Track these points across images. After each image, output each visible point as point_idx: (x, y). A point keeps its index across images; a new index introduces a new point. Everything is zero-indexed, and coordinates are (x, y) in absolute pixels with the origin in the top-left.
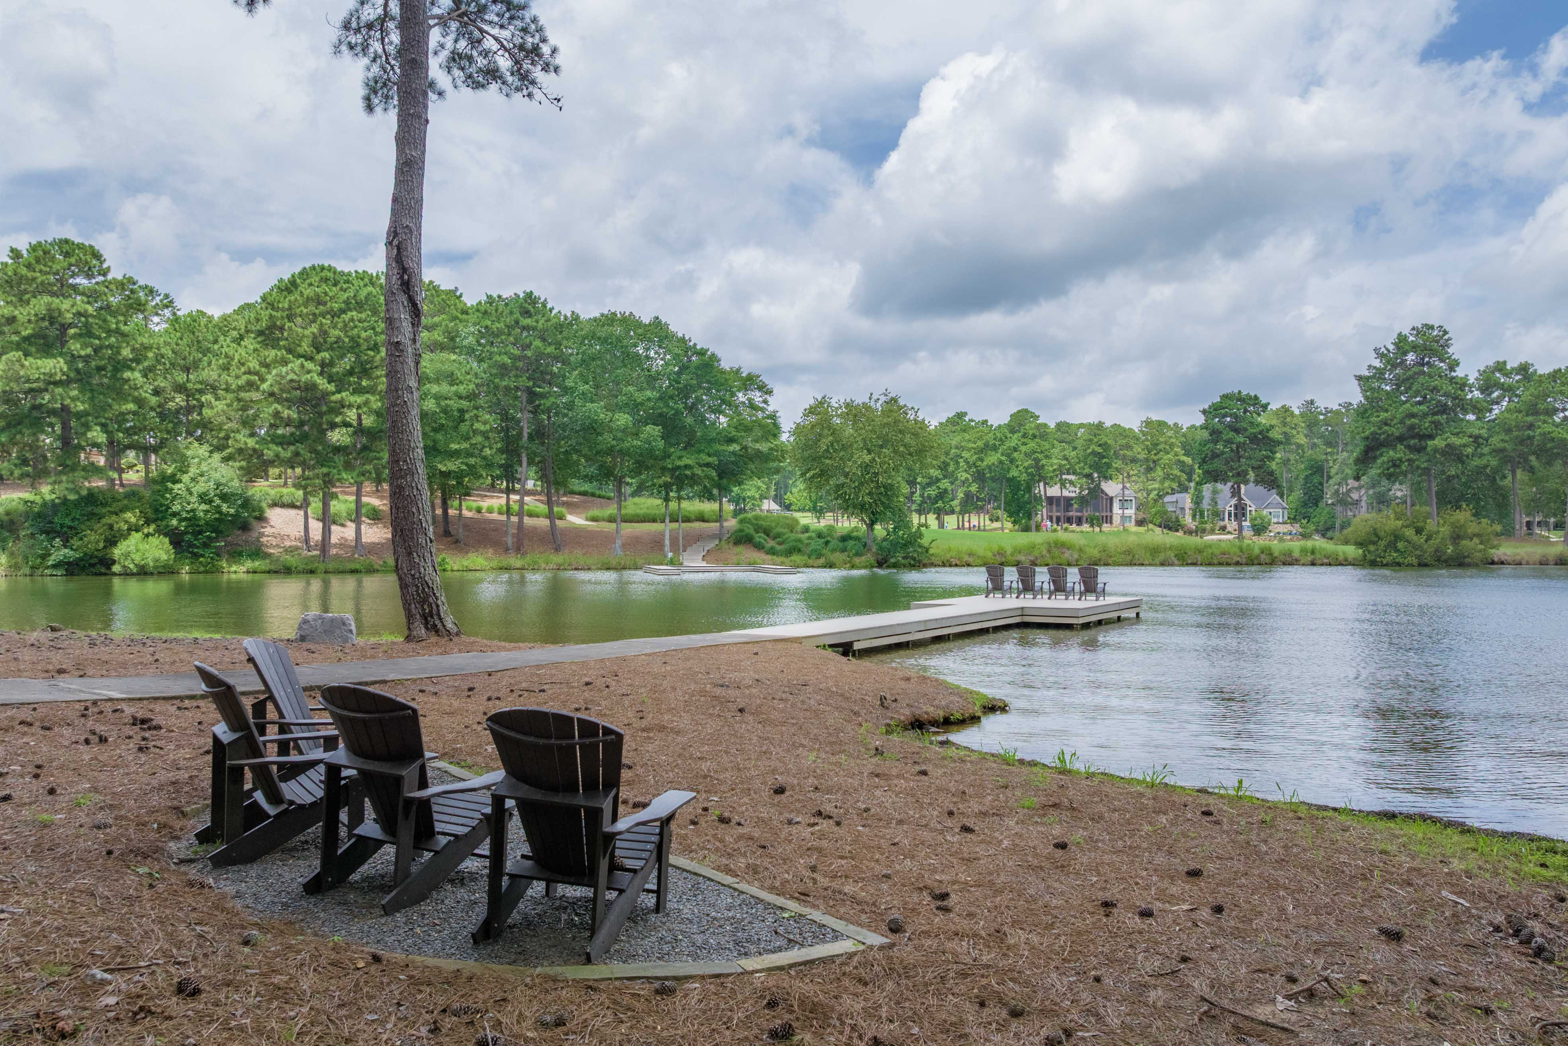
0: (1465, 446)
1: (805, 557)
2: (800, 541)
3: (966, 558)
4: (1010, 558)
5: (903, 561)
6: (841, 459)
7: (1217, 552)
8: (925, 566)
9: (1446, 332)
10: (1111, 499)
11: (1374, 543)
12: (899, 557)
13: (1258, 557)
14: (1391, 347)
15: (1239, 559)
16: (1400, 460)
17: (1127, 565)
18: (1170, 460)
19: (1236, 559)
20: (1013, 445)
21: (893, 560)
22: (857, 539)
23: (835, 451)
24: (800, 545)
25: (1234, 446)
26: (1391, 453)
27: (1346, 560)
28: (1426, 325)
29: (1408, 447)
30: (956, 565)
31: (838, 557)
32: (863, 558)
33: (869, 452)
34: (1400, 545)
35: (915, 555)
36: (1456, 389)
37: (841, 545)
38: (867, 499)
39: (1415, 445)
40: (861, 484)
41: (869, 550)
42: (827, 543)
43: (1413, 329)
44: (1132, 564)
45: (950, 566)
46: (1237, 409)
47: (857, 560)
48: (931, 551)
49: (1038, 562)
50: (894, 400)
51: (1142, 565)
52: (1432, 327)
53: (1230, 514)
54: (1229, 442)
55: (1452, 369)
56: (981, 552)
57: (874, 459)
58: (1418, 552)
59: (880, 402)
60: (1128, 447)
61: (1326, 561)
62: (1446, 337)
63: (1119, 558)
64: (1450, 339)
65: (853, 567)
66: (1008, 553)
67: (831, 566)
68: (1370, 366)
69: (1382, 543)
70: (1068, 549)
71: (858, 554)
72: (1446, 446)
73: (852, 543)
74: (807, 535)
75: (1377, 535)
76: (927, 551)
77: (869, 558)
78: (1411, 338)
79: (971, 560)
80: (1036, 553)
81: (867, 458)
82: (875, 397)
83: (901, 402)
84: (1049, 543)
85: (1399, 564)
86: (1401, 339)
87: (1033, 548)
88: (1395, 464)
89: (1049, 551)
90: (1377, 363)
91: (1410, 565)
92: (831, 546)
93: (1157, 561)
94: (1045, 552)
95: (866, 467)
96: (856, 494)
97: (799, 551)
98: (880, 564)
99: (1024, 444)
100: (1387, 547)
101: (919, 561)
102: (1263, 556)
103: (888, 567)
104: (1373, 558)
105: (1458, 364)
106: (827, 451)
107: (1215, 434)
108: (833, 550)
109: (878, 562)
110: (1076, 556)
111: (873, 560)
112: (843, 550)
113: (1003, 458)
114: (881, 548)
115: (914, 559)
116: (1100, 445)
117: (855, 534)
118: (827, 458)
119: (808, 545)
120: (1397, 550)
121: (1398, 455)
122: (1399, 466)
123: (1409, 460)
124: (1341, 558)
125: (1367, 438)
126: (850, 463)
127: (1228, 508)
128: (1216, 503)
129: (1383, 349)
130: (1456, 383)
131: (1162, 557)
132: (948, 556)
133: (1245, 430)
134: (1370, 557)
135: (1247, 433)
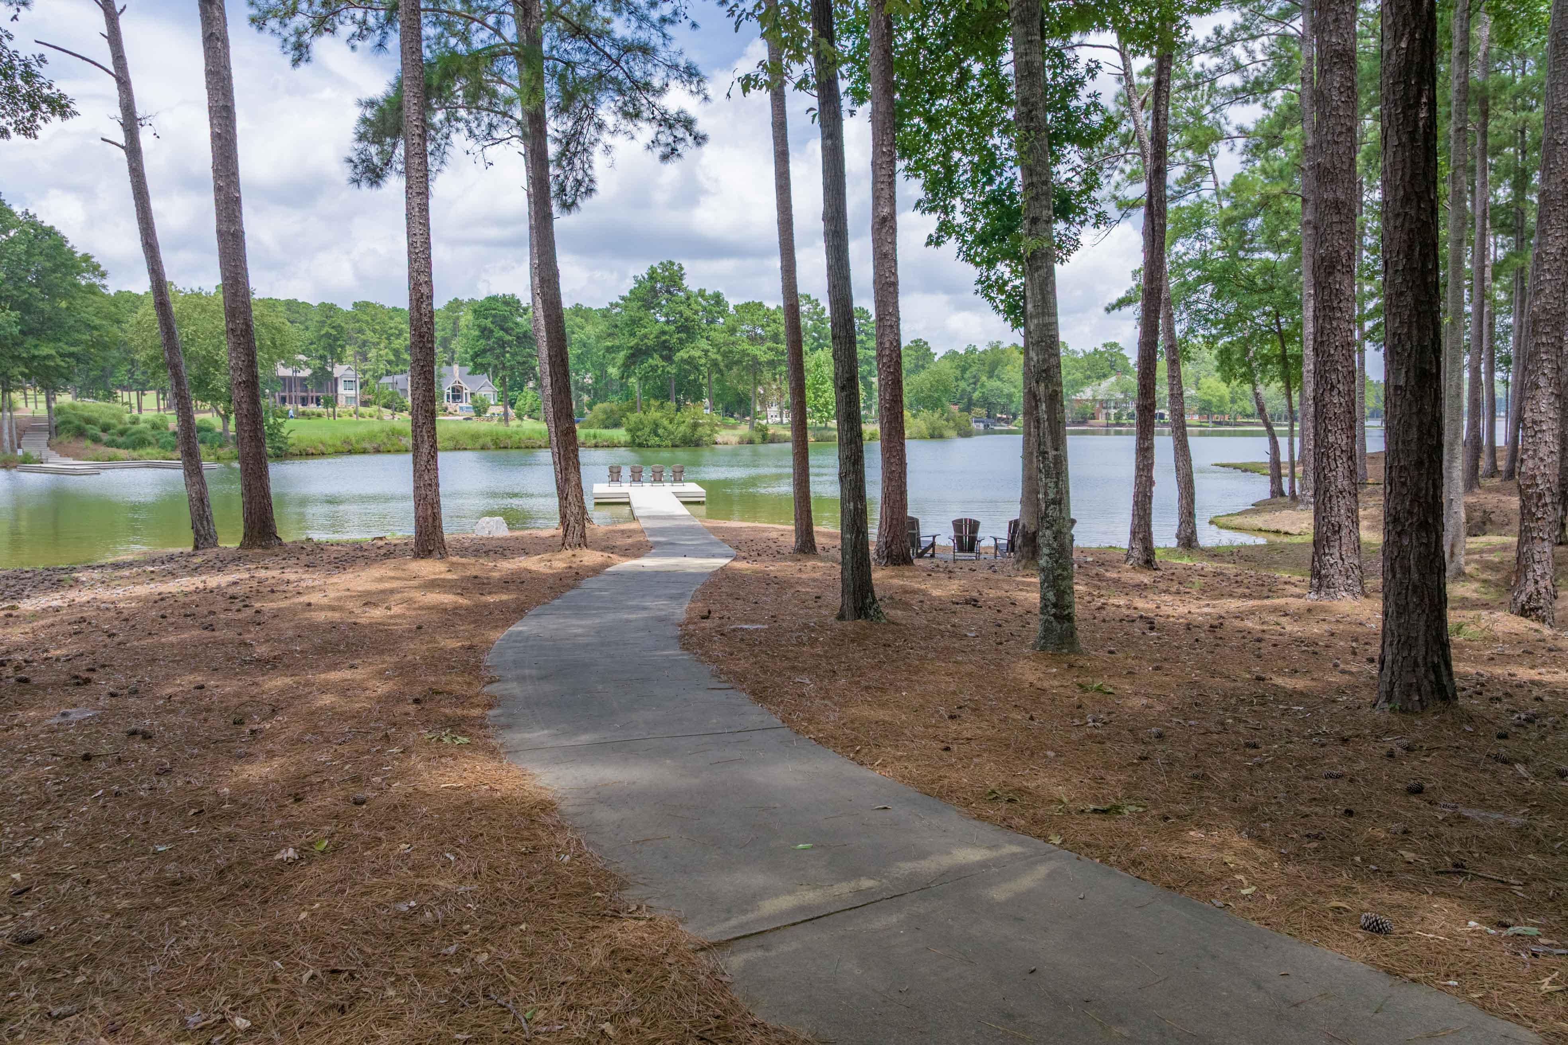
1: (160, 450)
3: (320, 447)
5: (271, 452)
7: (523, 437)
8: (286, 456)
9: (682, 269)
10: (336, 379)
11: (641, 430)
14: (646, 276)
16: (657, 366)
17: (451, 450)
18: (401, 345)
19: (539, 443)
22: (208, 429)
26: (650, 360)
27: (619, 442)
28: (670, 262)
29: (661, 356)
30: (312, 454)
34: (660, 431)
41: (227, 441)
43: (661, 264)
44: (456, 449)
45: (307, 455)
46: (504, 310)
47: (221, 452)
48: (290, 441)
49: (381, 449)
51: (465, 449)
52: (673, 264)
53: (448, 396)
58: (672, 437)
60: (361, 331)
62: (682, 272)
64: (684, 274)
65: (218, 459)
66: (354, 442)
68: (630, 292)
69: (647, 430)
70: (404, 436)
72: (688, 355)
73: (208, 434)
75: (643, 424)
76: (287, 442)
77: (232, 449)
79: (324, 449)
80: (378, 441)
85: (659, 446)
86: (653, 271)
88: (653, 368)
90: (636, 288)
91: (667, 446)
93: (477, 445)
100: (650, 433)
101: (284, 451)
104: (641, 441)
105: (691, 287)
116: (333, 327)
117: (204, 425)
120: (657, 435)
121: (655, 362)
124: (616, 441)
127: (445, 391)
129: (640, 278)
131: (481, 441)
133: (512, 329)
134: (637, 441)
135: (514, 333)
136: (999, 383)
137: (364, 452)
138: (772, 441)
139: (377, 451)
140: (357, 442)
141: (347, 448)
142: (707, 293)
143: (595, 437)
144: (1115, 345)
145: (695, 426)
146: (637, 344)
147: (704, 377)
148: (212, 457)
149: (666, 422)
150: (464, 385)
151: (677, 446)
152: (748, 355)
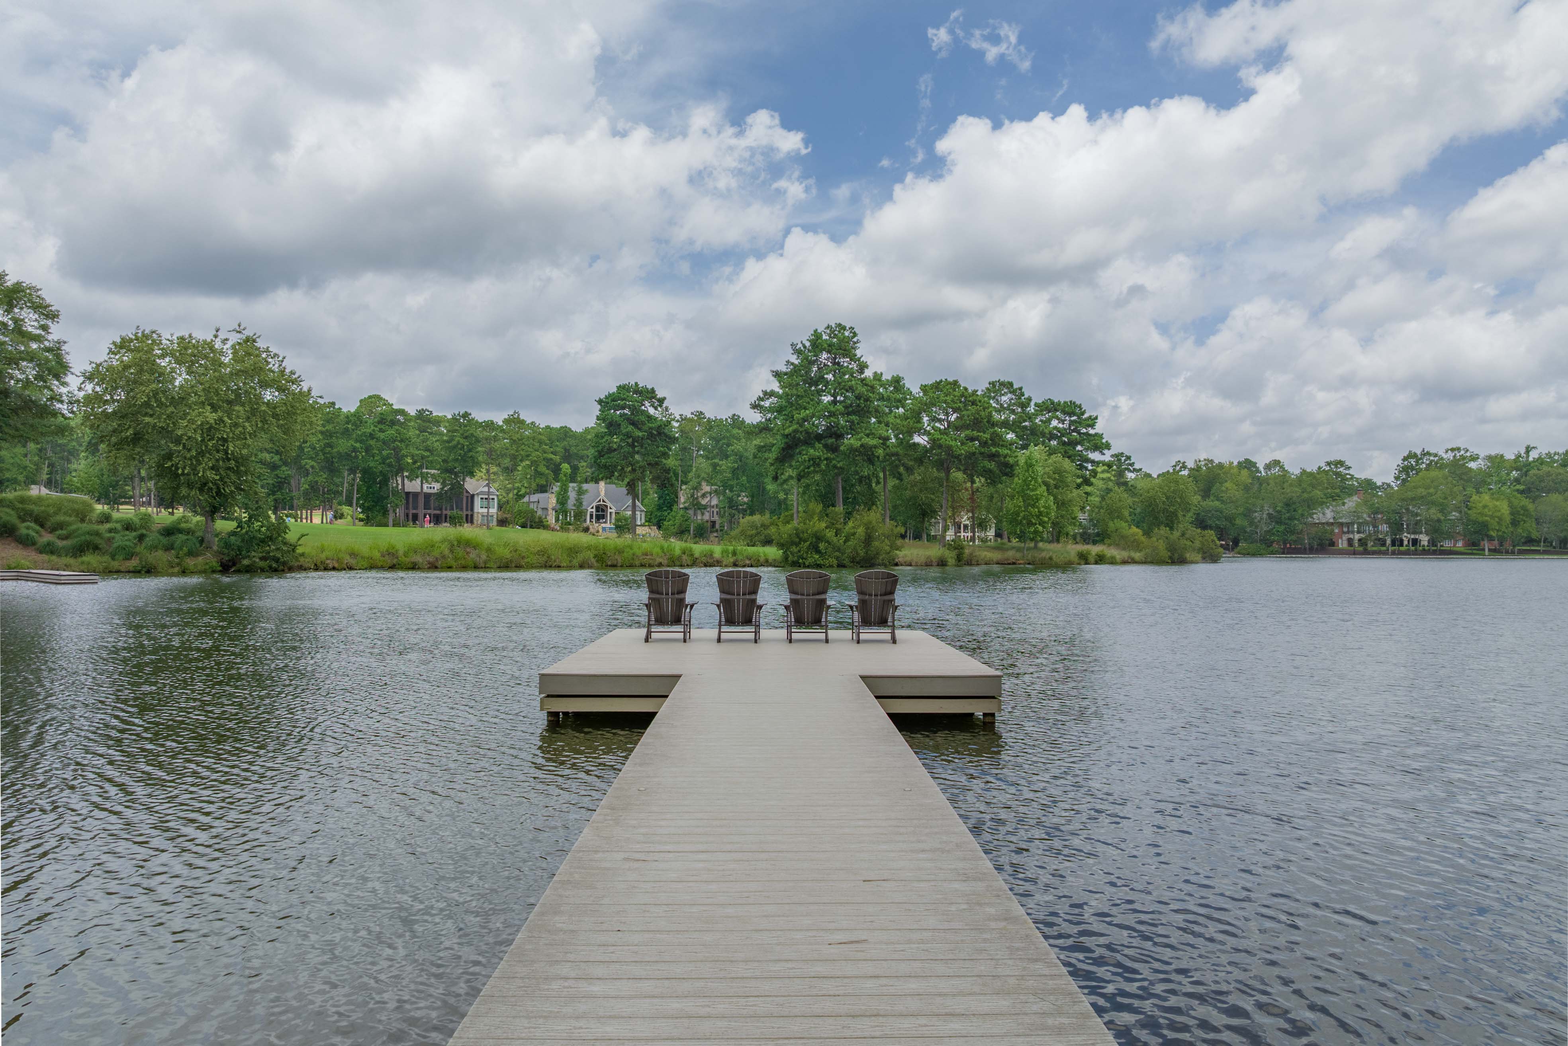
0: (875, 447)
1: (107, 558)
2: (97, 534)
3: (347, 559)
4: (403, 559)
5: (262, 564)
6: (169, 417)
8: (291, 569)
9: (855, 335)
10: (473, 496)
11: (797, 545)
12: (255, 557)
13: (679, 558)
14: (808, 344)
15: (661, 560)
16: (819, 458)
17: (541, 567)
19: (659, 560)
20: (368, 431)
21: (246, 562)
22: (188, 532)
23: (161, 404)
24: (97, 540)
25: (630, 440)
26: (812, 451)
27: (767, 561)
28: (840, 325)
29: (826, 446)
30: (334, 569)
31: (160, 557)
32: (200, 559)
33: (214, 408)
34: (822, 546)
35: (279, 555)
36: (867, 391)
37: (164, 540)
38: (211, 475)
39: (832, 444)
40: (201, 453)
41: (208, 548)
42: (141, 538)
43: (828, 327)
45: (326, 569)
46: (635, 400)
47: (190, 562)
48: (300, 550)
50: (250, 341)
52: (844, 328)
53: (591, 516)
54: (628, 435)
55: (861, 371)
56: (365, 551)
57: (221, 420)
58: (837, 554)
59: (229, 344)
61: (748, 562)
62: (855, 340)
63: (533, 559)
64: (858, 342)
65: (184, 572)
66: (401, 553)
67: (149, 571)
68: (788, 362)
69: (804, 545)
70: (475, 548)
71: (191, 554)
72: (862, 446)
73: (182, 537)
74: (108, 526)
75: (798, 537)
76: (294, 550)
77: (209, 559)
78: (825, 337)
79: (353, 562)
80: (436, 553)
81: (212, 417)
82: (222, 335)
83: (260, 344)
84: (450, 542)
85: (820, 566)
86: (817, 335)
87: (433, 546)
88: (815, 462)
89: (452, 551)
90: (795, 359)
91: (831, 566)
92: (148, 541)
93: (575, 562)
94: (447, 552)
95: (209, 430)
96: (194, 469)
97: (96, 548)
98: (225, 568)
99: (381, 430)
100: (808, 548)
101: (284, 563)
102: (685, 557)
103: (238, 571)
104: (796, 559)
105: (867, 367)
106: (147, 404)
107: (612, 426)
108: (154, 548)
109: (222, 565)
110: (484, 557)
111: (214, 563)
112: (168, 548)
113: (358, 445)
114: (227, 545)
115: (277, 560)
116: (466, 438)
117: (183, 525)
118: (146, 414)
119: (110, 540)
120: (818, 551)
121: (817, 454)
122: (818, 465)
123: (826, 459)
124: (762, 559)
125: (787, 436)
126: (184, 423)
127: (590, 510)
128: (581, 503)
129: (800, 345)
130: (866, 385)
131: (580, 557)
132: (323, 556)
133: (643, 423)
134: (791, 558)
135: (645, 428)
136: (1217, 503)
137: (414, 567)
138: (969, 563)
139: (433, 567)
140: (406, 554)
141: (389, 561)
142: (883, 378)
143: (734, 553)
144: (1341, 463)
145: (868, 540)
146: (795, 431)
147: (878, 483)
148: (176, 570)
149: (830, 534)
150: (609, 504)
151: (844, 566)
152: (940, 446)
